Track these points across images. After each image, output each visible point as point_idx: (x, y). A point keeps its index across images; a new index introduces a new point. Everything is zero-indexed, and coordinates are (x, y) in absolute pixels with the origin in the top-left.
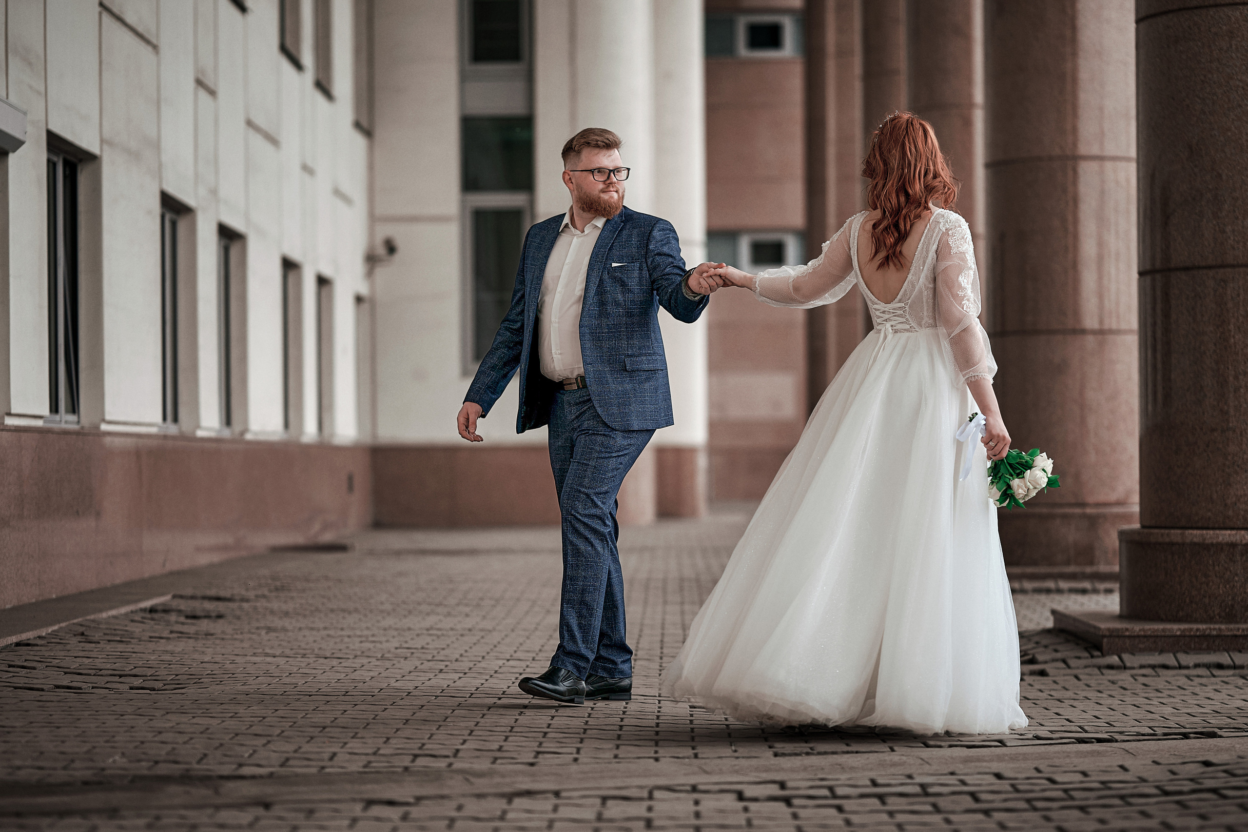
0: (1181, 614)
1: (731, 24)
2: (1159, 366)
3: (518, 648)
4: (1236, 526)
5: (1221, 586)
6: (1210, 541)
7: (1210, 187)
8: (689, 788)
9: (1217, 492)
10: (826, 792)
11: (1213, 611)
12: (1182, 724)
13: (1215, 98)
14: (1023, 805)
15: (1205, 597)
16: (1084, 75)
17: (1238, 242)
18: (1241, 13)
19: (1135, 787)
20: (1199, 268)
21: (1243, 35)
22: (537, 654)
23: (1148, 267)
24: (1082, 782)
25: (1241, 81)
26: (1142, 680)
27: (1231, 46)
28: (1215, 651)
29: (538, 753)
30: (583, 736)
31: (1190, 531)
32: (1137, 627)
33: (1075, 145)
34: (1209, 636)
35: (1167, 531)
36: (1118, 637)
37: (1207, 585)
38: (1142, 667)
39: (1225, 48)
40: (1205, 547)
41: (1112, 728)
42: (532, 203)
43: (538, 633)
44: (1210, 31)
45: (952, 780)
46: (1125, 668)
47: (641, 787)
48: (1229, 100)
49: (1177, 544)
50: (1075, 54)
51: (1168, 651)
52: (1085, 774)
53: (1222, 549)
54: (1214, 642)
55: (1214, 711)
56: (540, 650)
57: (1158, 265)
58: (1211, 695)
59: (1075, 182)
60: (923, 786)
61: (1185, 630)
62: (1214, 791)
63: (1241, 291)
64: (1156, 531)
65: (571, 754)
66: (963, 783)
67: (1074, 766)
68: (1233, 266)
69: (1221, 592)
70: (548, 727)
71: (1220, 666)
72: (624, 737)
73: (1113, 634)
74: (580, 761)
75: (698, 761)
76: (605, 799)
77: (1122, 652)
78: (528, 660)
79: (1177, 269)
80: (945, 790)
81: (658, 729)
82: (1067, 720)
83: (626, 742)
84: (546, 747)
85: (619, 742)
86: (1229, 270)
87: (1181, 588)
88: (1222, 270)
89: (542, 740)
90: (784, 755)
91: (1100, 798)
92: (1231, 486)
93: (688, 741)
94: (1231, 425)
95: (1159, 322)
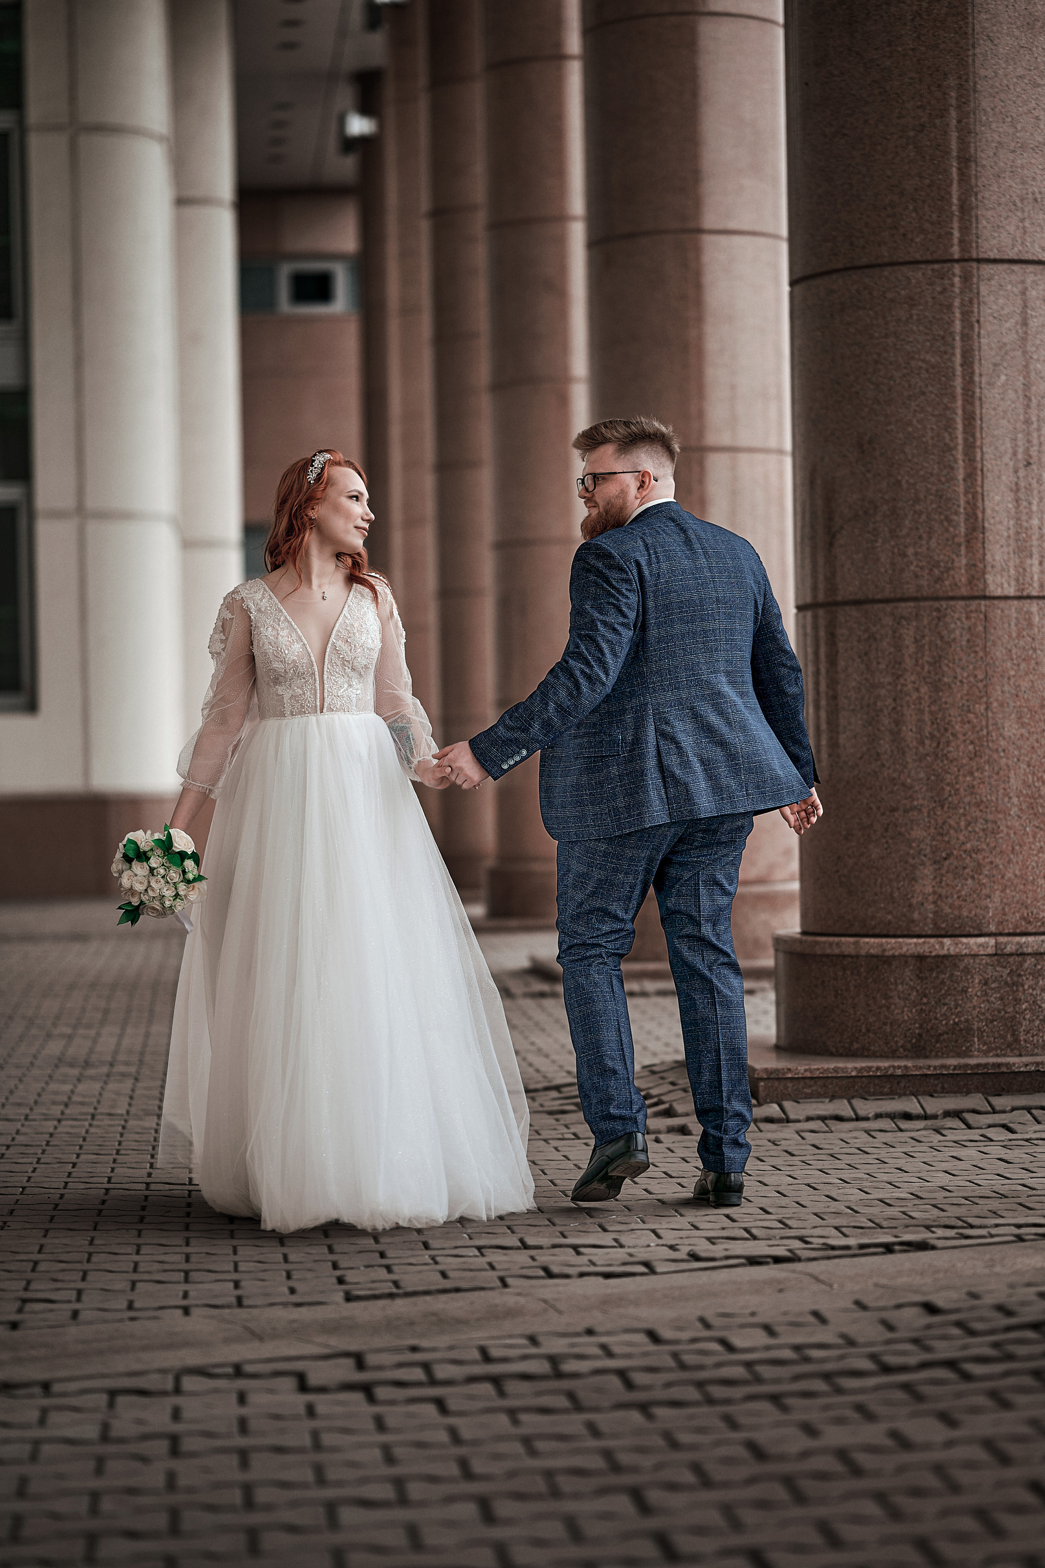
0: (856, 1046)
1: (270, 273)
2: (824, 726)
3: (7, 1098)
4: (924, 933)
5: (906, 1009)
6: (891, 953)
7: (887, 497)
8: (230, 1370)
9: (898, 889)
10: (418, 1374)
11: (896, 1042)
12: (877, 1221)
13: (892, 383)
14: (692, 1394)
15: (885, 1024)
16: (712, 345)
17: (922, 568)
18: (924, 274)
19: (842, 1357)
20: (874, 601)
21: (927, 302)
22: (31, 1109)
23: (809, 600)
24: (768, 1348)
25: (923, 361)
26: (811, 1138)
27: (911, 316)
28: (900, 1096)
29: (25, 1301)
30: (86, 1266)
31: (867, 940)
32: (802, 1066)
33: (701, 433)
34: (892, 1075)
35: (837, 939)
36: (778, 1079)
37: (888, 1008)
38: (809, 1119)
39: (904, 319)
40: (884, 960)
41: (788, 1230)
42: (29, 497)
43: (35, 1072)
44: (885, 297)
45: (589, 1346)
46: (788, 1121)
47: (163, 1371)
48: (910, 386)
49: (850, 956)
50: (700, 320)
51: (841, 1097)
52: (769, 1330)
53: (906, 962)
54: (898, 1083)
55: (912, 1194)
56: (36, 1102)
57: (821, 597)
58: (901, 1163)
59: (701, 481)
60: (554, 1360)
61: (862, 1068)
62: (951, 1364)
63: (927, 631)
64: (823, 939)
65: (69, 1302)
66: (607, 1351)
67: (753, 1314)
68: (915, 599)
69: (906, 1018)
70: (40, 1252)
71: (907, 1116)
72: (142, 1267)
73: (772, 1076)
74: (83, 1316)
75: (242, 1313)
76: (113, 1394)
77: (783, 1100)
78: (19, 1120)
79: (845, 603)
80: (584, 1366)
81: (188, 1250)
82: (728, 1216)
83: (146, 1277)
84: (37, 1291)
85: (135, 1277)
86: (912, 604)
87: (855, 1013)
88: (903, 605)
89: (31, 1276)
90: (359, 1298)
91: (797, 1378)
92: (916, 881)
93: (229, 1272)
94: (915, 803)
95: (823, 671)
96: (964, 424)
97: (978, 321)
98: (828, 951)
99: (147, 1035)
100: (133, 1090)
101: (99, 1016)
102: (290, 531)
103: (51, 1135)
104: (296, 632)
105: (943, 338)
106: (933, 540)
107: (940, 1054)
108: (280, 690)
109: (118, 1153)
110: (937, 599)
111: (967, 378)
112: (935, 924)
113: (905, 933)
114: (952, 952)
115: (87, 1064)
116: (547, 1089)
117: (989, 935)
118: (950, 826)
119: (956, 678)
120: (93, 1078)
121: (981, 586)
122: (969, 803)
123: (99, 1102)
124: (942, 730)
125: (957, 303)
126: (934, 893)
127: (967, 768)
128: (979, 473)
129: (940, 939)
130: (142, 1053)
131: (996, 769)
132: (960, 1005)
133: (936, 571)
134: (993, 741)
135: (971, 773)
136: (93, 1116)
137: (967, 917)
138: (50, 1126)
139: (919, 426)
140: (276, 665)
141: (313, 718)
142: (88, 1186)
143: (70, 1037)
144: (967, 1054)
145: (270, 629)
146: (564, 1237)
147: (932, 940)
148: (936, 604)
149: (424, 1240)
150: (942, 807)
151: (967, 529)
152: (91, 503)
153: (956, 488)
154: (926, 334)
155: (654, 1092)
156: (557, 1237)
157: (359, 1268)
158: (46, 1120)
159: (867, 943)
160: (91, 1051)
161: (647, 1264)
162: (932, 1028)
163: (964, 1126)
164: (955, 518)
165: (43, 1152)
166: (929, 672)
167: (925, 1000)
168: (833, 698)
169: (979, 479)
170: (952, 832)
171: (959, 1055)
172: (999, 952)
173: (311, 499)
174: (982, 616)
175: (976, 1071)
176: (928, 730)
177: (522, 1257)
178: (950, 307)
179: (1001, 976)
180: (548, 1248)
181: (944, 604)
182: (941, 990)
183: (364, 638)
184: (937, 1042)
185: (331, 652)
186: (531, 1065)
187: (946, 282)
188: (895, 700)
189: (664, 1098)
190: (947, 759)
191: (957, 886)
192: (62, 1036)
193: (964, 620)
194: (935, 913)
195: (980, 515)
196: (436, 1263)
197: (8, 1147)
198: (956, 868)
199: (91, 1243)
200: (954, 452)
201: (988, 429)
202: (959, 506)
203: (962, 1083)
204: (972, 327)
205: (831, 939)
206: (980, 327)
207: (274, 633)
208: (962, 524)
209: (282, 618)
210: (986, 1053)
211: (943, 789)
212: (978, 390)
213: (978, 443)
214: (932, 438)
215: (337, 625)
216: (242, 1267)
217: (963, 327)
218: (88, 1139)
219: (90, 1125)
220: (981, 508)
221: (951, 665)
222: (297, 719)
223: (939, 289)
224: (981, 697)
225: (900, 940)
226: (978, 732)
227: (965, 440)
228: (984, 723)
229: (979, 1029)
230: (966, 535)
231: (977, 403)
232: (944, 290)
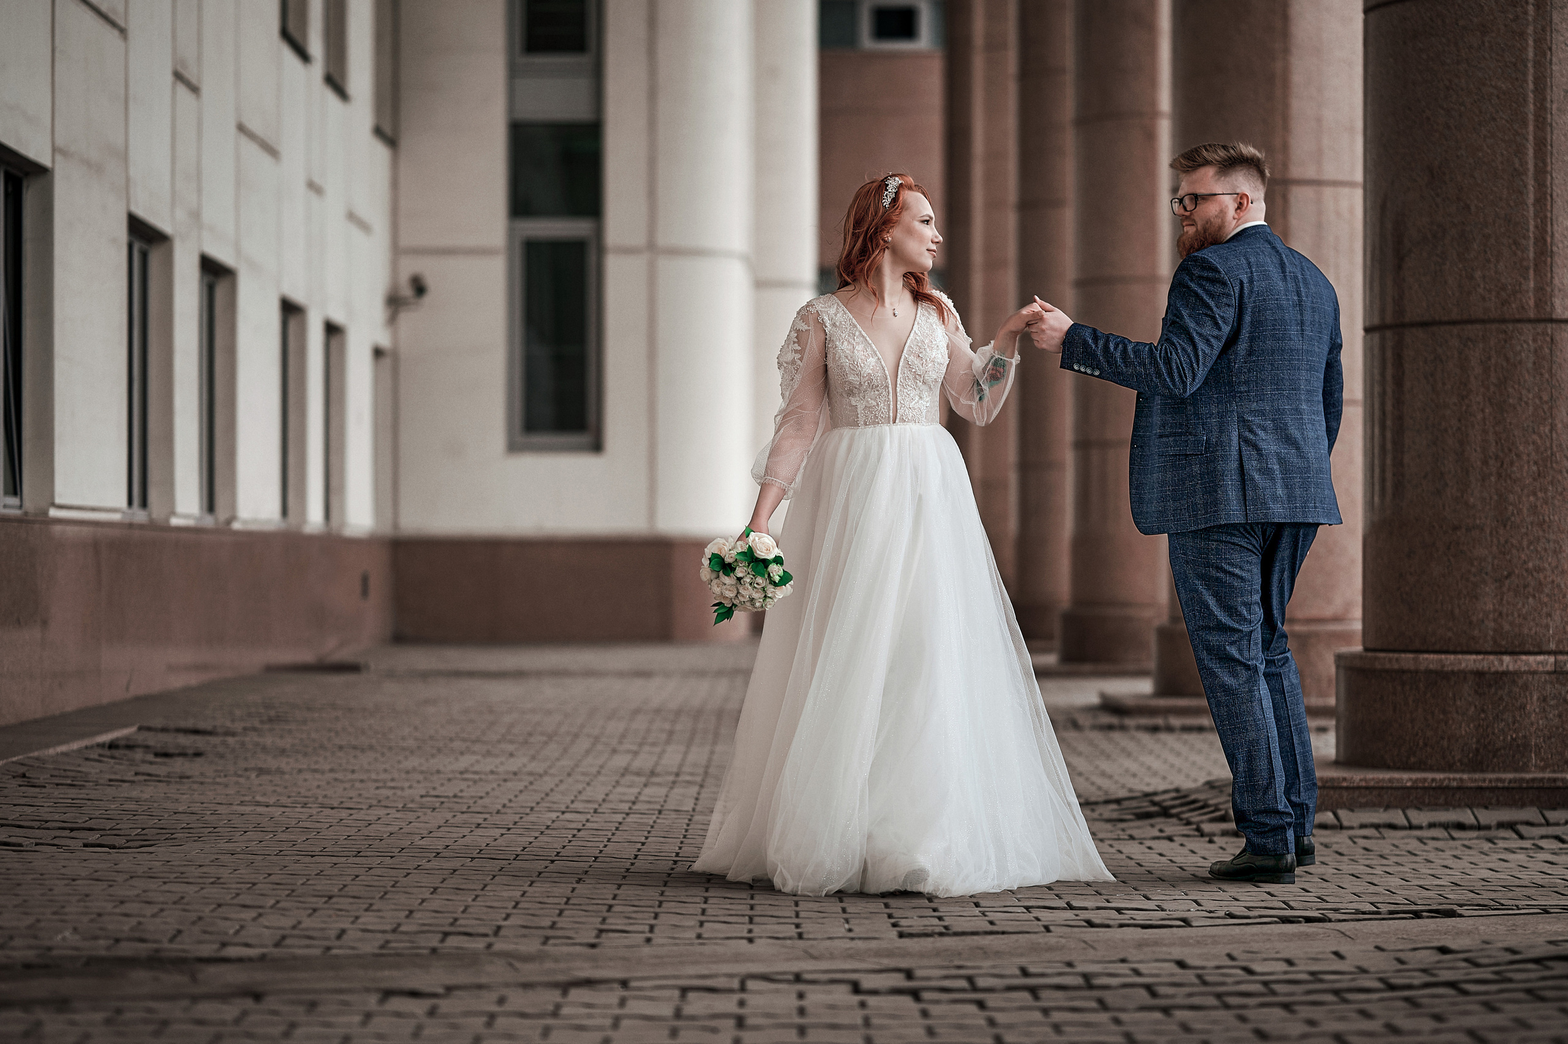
0: (1413, 759)
1: (852, 8)
2: (1389, 446)
3: (576, 797)
4: (1483, 650)
5: (1464, 724)
6: (1450, 668)
7: (1456, 221)
8: (791, 977)
9: (1460, 606)
10: (963, 984)
11: (1454, 757)
12: (1412, 900)
13: (1463, 108)
14: (1212, 1001)
15: (1442, 738)
17: (1490, 291)
19: (1353, 980)
20: (1440, 323)
21: (1499, 30)
22: (600, 805)
23: (1376, 321)
24: (1286, 973)
25: (1495, 87)
26: (1362, 842)
27: (1483, 42)
28: (1454, 807)
29: (601, 931)
30: (657, 909)
31: (1426, 656)
32: (1357, 776)
33: (1285, 166)
34: (1448, 787)
35: (1396, 655)
37: (1446, 723)
38: (1363, 826)
39: (1476, 46)
40: (1442, 676)
41: (1325, 904)
42: (599, 233)
43: (601, 778)
44: (1457, 24)
45: (1122, 969)
46: (1342, 827)
47: (731, 976)
48: (1481, 112)
49: (1409, 671)
50: (1286, 51)
51: (1396, 807)
52: (1290, 962)
53: (1465, 678)
54: (1453, 795)
55: (1452, 883)
56: (604, 800)
57: (1389, 320)
58: (1449, 863)
59: (1284, 213)
60: (1086, 976)
61: (1417, 780)
62: (1452, 985)
63: (1493, 353)
64: (1382, 655)
65: (642, 932)
66: (1137, 972)
67: (1277, 953)
68: (1483, 321)
69: (1463, 733)
70: (614, 898)
71: (1461, 826)
72: (709, 912)
73: (1327, 785)
74: (654, 942)
75: (800, 943)
76: (684, 991)
77: (1338, 808)
78: (589, 813)
79: (1413, 325)
80: (1114, 981)
81: (752, 902)
82: (1269, 893)
83: (712, 919)
84: (611, 924)
85: (703, 918)
86: (1478, 326)
87: (1413, 728)
88: (1469, 327)
89: (606, 914)
90: (911, 935)
91: (1309, 992)
92: (1477, 599)
93: (791, 917)
94: (1478, 522)
95: (1389, 390)
96: (1535, 150)
97: (1550, 49)
98: (1388, 666)
99: (712, 752)
100: (699, 793)
101: (664, 736)
102: (865, 253)
103: (620, 823)
104: (871, 347)
105: (1515, 65)
106: (1501, 264)
107: (1497, 769)
108: (854, 401)
109: (685, 837)
110: (1503, 321)
111: (1538, 105)
112: (1495, 642)
113: (1465, 649)
114: (1511, 668)
115: (653, 773)
116: (1107, 802)
117: (1549, 653)
118: (1512, 545)
119: (1521, 399)
120: (659, 784)
121: (1548, 309)
122: (1532, 523)
123: (665, 801)
124: (1506, 450)
125: (1530, 30)
126: (1495, 610)
127: (1531, 488)
128: (1549, 198)
129: (1499, 657)
130: (707, 767)
131: (1560, 489)
132: (1518, 721)
133: (1503, 294)
134: (1557, 462)
135: (1535, 494)
136: (660, 812)
137: (1527, 635)
138: (619, 818)
139: (1489, 151)
140: (851, 378)
141: (886, 428)
142: (657, 858)
143: (636, 753)
144: (1524, 769)
145: (846, 343)
146: (1108, 902)
147: (1491, 657)
148: (1504, 327)
149: (975, 901)
150: (1505, 526)
151: (1535, 253)
152: (662, 241)
153: (1525, 213)
154: (1497, 61)
155: (1211, 802)
156: (1103, 902)
157: (912, 918)
158: (614, 813)
159: (1427, 659)
160: (657, 764)
161: (1184, 920)
162: (1489, 743)
163: (1515, 836)
164: (1524, 242)
165: (613, 834)
166: (1494, 393)
167: (1483, 716)
168: (1399, 418)
169: (1549, 203)
170: (1514, 551)
171: (1516, 770)
172: (1558, 669)
173: (887, 222)
174: (1548, 339)
175: (1531, 785)
176: (1493, 449)
177: (1070, 914)
178: (1522, 35)
179: (1560, 694)
180: (1093, 910)
181: (1510, 326)
182: (1499, 706)
183: (934, 354)
184: (1494, 757)
185: (903, 366)
186: (1093, 784)
187: (1519, 9)
188: (1460, 420)
189: (1221, 807)
190: (1511, 478)
191: (1518, 603)
192: (628, 751)
193: (1530, 342)
194: (1495, 630)
195: (1549, 240)
196: (985, 916)
197: (579, 830)
198: (1518, 586)
199: (662, 894)
200: (1524, 177)
201: (1558, 153)
202: (1528, 230)
203: (1517, 797)
204: (1545, 55)
205: (1391, 655)
206: (1551, 55)
207: (850, 347)
208: (1532, 249)
209: (857, 333)
210: (1543, 769)
211: (1506, 508)
212: (1549, 116)
213: (1549, 168)
214: (1502, 163)
215: (909, 341)
216: (802, 914)
217: (1536, 55)
218: (655, 827)
219: (658, 818)
220: (1550, 233)
221: (1516, 386)
222: (869, 430)
223: (1511, 16)
224: (1545, 419)
225: (1460, 656)
226: (1542, 453)
227: (1536, 165)
228: (1548, 444)
229: (1536, 745)
230: (1535, 259)
231: (1549, 129)
232: (1517, 18)
